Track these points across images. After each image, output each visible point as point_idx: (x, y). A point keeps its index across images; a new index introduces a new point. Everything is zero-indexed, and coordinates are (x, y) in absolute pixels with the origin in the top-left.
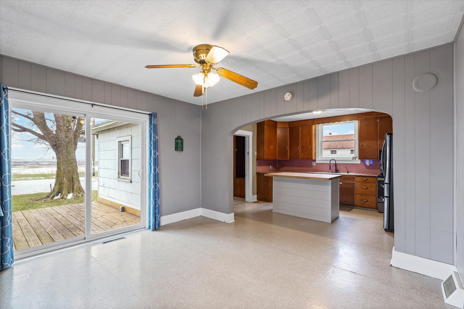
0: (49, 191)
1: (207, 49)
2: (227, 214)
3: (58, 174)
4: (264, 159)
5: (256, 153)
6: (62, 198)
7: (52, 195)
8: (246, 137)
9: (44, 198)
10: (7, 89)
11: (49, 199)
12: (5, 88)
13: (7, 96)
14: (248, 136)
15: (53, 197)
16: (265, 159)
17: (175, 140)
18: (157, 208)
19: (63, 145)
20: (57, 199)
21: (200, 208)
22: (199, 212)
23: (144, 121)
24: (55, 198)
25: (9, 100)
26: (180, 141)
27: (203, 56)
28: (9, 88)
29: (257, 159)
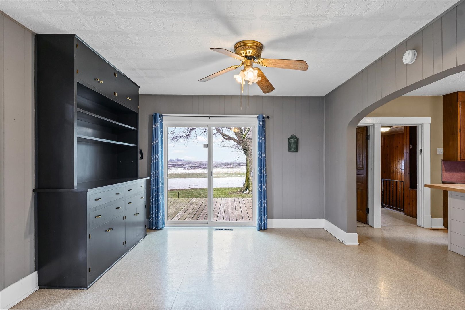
0: (242, 186)
1: (243, 45)
2: (346, 233)
3: (247, 173)
4: (457, 161)
5: (440, 151)
6: (249, 193)
7: (243, 190)
8: (417, 127)
9: (238, 192)
10: (162, 116)
11: (240, 193)
12: (161, 116)
13: (162, 121)
14: (420, 124)
15: (243, 192)
16: (459, 160)
17: (288, 140)
18: (263, 209)
19: (249, 149)
20: (245, 194)
21: (324, 219)
22: (322, 224)
23: (254, 124)
24: (245, 192)
25: (164, 123)
26: (293, 141)
27: (243, 52)
28: (163, 115)
29: (443, 161)
